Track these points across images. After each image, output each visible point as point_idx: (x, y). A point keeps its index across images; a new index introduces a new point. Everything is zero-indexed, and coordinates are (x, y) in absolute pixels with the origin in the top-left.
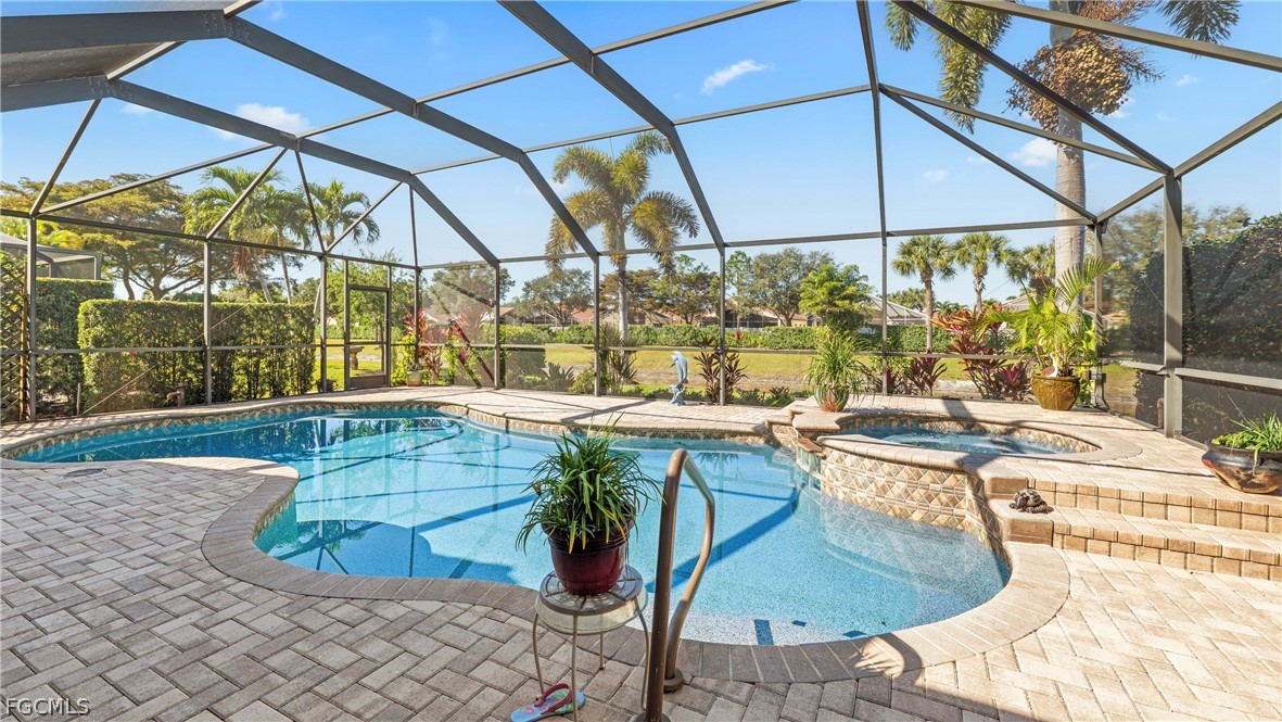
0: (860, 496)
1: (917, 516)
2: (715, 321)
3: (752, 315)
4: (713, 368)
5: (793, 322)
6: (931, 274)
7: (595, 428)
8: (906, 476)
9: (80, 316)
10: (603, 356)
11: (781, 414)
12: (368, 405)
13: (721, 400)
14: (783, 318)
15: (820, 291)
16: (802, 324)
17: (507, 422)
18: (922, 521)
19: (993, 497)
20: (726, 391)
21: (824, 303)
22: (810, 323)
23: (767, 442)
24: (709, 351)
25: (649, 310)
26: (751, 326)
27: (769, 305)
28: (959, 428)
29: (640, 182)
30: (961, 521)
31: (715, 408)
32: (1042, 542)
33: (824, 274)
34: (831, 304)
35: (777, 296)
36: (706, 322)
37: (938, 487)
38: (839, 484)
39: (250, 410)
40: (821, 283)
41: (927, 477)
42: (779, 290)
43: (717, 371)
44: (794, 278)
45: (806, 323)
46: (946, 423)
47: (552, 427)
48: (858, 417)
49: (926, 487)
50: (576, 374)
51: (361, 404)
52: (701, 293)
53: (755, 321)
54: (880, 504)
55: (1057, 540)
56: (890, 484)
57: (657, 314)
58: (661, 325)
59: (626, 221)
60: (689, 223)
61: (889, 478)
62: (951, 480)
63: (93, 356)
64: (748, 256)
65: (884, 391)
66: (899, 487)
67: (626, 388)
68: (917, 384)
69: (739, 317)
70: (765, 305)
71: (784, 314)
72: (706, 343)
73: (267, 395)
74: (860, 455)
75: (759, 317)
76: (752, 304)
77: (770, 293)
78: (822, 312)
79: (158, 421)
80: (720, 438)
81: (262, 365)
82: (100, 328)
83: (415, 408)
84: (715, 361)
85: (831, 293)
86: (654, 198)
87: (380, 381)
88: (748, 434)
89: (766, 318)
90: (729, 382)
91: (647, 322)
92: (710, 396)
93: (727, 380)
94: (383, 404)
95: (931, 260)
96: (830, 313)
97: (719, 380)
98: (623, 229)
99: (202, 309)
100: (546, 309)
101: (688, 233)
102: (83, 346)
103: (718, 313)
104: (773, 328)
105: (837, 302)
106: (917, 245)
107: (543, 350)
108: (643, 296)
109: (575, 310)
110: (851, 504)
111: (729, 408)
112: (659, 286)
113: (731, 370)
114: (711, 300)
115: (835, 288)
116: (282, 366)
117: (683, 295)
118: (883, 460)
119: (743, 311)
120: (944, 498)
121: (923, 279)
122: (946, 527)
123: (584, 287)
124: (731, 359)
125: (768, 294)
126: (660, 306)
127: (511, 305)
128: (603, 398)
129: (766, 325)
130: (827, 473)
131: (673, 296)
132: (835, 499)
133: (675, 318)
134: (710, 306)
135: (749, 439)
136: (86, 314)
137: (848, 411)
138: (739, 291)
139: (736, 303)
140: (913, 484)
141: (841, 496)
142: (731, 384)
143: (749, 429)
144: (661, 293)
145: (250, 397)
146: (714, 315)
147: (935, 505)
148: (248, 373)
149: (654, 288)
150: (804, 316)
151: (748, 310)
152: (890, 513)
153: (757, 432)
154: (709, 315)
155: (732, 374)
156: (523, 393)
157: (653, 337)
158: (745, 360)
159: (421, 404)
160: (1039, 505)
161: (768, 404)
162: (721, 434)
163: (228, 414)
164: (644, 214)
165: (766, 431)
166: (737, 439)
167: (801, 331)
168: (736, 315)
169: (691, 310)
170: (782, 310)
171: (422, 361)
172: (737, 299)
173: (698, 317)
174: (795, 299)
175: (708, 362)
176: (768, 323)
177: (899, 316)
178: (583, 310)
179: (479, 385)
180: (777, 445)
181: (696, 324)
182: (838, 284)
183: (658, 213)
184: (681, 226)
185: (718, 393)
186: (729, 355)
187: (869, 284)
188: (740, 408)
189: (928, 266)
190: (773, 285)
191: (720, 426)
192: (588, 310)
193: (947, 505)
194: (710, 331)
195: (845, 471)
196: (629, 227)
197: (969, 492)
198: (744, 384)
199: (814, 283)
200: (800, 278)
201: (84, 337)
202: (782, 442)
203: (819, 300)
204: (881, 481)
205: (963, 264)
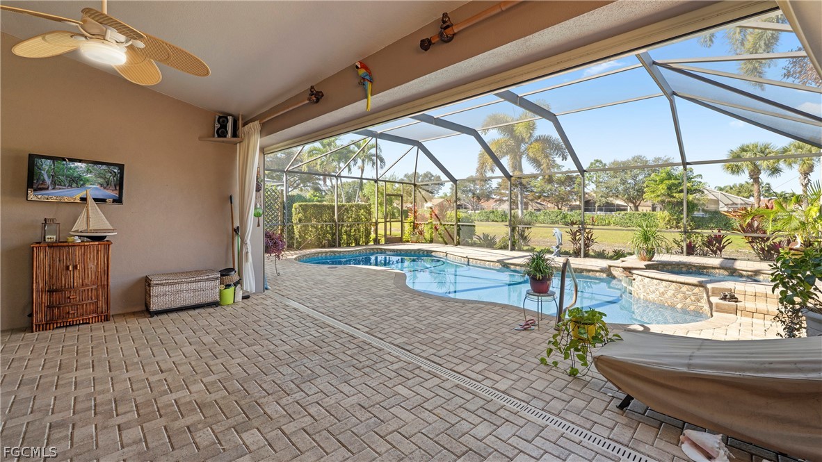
0: (651, 297)
1: (679, 306)
2: (578, 207)
3: (607, 203)
4: (577, 238)
5: (640, 208)
6: (759, 172)
7: (515, 265)
8: (674, 288)
9: (293, 209)
10: (513, 230)
11: (618, 263)
12: (400, 250)
13: (582, 255)
14: (632, 205)
15: (661, 187)
16: (647, 210)
17: (468, 261)
18: (682, 308)
19: (713, 296)
20: (585, 251)
21: (664, 195)
22: (654, 209)
23: (608, 276)
24: (575, 228)
25: (532, 200)
26: (606, 210)
27: (620, 196)
28: (726, 273)
29: (530, 133)
30: (701, 309)
31: (578, 259)
32: (731, 313)
33: (664, 175)
34: (670, 196)
35: (626, 190)
36: (572, 208)
37: (690, 293)
38: (641, 291)
39: (356, 251)
40: (662, 181)
41: (685, 288)
42: (628, 186)
43: (580, 239)
44: (640, 177)
45: (651, 209)
46: (717, 271)
47: (492, 263)
48: (660, 264)
49: (684, 293)
50: (497, 240)
51: (398, 250)
52: (568, 189)
53: (609, 208)
54: (661, 300)
55: (739, 313)
56: (666, 291)
57: (537, 202)
58: (539, 210)
59: (523, 153)
60: (562, 152)
61: (665, 289)
62: (697, 290)
63: (299, 226)
64: (604, 162)
65: (685, 253)
66: (670, 293)
67: (525, 248)
68: (712, 250)
69: (597, 205)
70: (617, 196)
71: (633, 203)
72: (573, 224)
73: (354, 245)
74: (652, 278)
75: (612, 205)
76: (607, 196)
77: (621, 188)
78: (663, 202)
79: (327, 252)
80: (581, 272)
81: (353, 231)
82: (301, 215)
83: (421, 253)
84: (578, 234)
85: (669, 188)
86: (540, 139)
87: (400, 240)
88: (597, 271)
89: (618, 205)
90: (587, 245)
91: (530, 208)
92: (575, 253)
93: (585, 244)
94: (407, 250)
95: (758, 163)
96: (669, 202)
97: (580, 244)
98: (521, 158)
99: (334, 206)
100: (464, 200)
101: (561, 158)
102: (294, 222)
103: (580, 202)
104: (623, 213)
105: (674, 195)
106: (746, 151)
107: (474, 226)
108: (527, 191)
109: (482, 201)
110: (647, 300)
111: (587, 259)
112: (538, 185)
113: (588, 239)
114: (576, 194)
115: (674, 184)
116: (359, 232)
117: (555, 190)
118: (663, 280)
119: (600, 201)
120: (693, 298)
121: (751, 176)
122: (693, 311)
123: (488, 186)
124: (588, 233)
125: (620, 189)
126: (539, 197)
127: (441, 197)
128: (513, 252)
129: (618, 210)
130: (636, 286)
131: (548, 191)
132: (639, 298)
133: (550, 205)
134: (575, 197)
135: (598, 274)
136: (296, 209)
137: (654, 261)
138: (597, 187)
139: (595, 195)
140: (677, 291)
141: (642, 297)
142: (588, 247)
143: (597, 269)
144: (539, 189)
145: (348, 245)
146: (578, 203)
147: (688, 301)
148: (347, 235)
149: (535, 186)
150: (650, 203)
151: (604, 200)
152: (666, 304)
153: (602, 271)
154: (574, 203)
155: (589, 241)
156: (471, 248)
157: (535, 218)
158: (597, 234)
159: (424, 251)
160: (733, 298)
161: (611, 258)
162: (582, 271)
163: (348, 251)
164: (534, 150)
165: (607, 270)
166: (591, 274)
167: (645, 215)
168: (595, 203)
169: (561, 200)
170: (630, 199)
171: (416, 231)
172: (595, 192)
173: (566, 205)
174: (641, 192)
175: (574, 234)
176: (619, 209)
177: (734, 204)
178: (488, 201)
179: (446, 244)
180: (614, 278)
181: (565, 209)
182: (676, 182)
183: (543, 150)
184: (557, 154)
185: (580, 252)
186: (587, 231)
187: (703, 181)
188: (593, 260)
189: (756, 166)
190: (624, 182)
191: (581, 267)
192: (491, 200)
193: (695, 301)
194: (575, 216)
195: (644, 286)
196: (524, 156)
197: (705, 295)
198: (595, 248)
199: (656, 181)
200: (645, 177)
201: (295, 219)
202: (616, 276)
203: (659, 193)
204: (662, 290)
205: (790, 164)
